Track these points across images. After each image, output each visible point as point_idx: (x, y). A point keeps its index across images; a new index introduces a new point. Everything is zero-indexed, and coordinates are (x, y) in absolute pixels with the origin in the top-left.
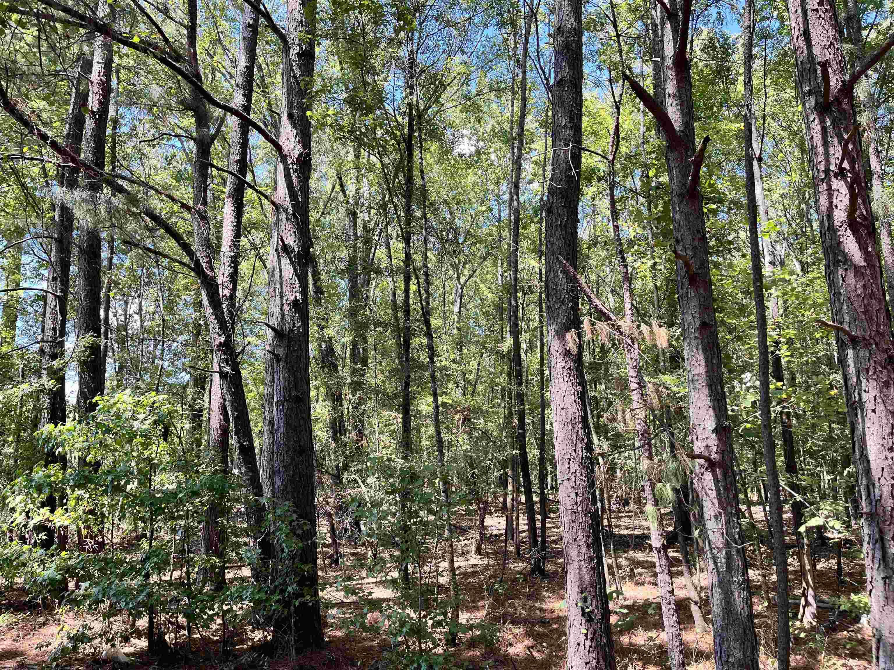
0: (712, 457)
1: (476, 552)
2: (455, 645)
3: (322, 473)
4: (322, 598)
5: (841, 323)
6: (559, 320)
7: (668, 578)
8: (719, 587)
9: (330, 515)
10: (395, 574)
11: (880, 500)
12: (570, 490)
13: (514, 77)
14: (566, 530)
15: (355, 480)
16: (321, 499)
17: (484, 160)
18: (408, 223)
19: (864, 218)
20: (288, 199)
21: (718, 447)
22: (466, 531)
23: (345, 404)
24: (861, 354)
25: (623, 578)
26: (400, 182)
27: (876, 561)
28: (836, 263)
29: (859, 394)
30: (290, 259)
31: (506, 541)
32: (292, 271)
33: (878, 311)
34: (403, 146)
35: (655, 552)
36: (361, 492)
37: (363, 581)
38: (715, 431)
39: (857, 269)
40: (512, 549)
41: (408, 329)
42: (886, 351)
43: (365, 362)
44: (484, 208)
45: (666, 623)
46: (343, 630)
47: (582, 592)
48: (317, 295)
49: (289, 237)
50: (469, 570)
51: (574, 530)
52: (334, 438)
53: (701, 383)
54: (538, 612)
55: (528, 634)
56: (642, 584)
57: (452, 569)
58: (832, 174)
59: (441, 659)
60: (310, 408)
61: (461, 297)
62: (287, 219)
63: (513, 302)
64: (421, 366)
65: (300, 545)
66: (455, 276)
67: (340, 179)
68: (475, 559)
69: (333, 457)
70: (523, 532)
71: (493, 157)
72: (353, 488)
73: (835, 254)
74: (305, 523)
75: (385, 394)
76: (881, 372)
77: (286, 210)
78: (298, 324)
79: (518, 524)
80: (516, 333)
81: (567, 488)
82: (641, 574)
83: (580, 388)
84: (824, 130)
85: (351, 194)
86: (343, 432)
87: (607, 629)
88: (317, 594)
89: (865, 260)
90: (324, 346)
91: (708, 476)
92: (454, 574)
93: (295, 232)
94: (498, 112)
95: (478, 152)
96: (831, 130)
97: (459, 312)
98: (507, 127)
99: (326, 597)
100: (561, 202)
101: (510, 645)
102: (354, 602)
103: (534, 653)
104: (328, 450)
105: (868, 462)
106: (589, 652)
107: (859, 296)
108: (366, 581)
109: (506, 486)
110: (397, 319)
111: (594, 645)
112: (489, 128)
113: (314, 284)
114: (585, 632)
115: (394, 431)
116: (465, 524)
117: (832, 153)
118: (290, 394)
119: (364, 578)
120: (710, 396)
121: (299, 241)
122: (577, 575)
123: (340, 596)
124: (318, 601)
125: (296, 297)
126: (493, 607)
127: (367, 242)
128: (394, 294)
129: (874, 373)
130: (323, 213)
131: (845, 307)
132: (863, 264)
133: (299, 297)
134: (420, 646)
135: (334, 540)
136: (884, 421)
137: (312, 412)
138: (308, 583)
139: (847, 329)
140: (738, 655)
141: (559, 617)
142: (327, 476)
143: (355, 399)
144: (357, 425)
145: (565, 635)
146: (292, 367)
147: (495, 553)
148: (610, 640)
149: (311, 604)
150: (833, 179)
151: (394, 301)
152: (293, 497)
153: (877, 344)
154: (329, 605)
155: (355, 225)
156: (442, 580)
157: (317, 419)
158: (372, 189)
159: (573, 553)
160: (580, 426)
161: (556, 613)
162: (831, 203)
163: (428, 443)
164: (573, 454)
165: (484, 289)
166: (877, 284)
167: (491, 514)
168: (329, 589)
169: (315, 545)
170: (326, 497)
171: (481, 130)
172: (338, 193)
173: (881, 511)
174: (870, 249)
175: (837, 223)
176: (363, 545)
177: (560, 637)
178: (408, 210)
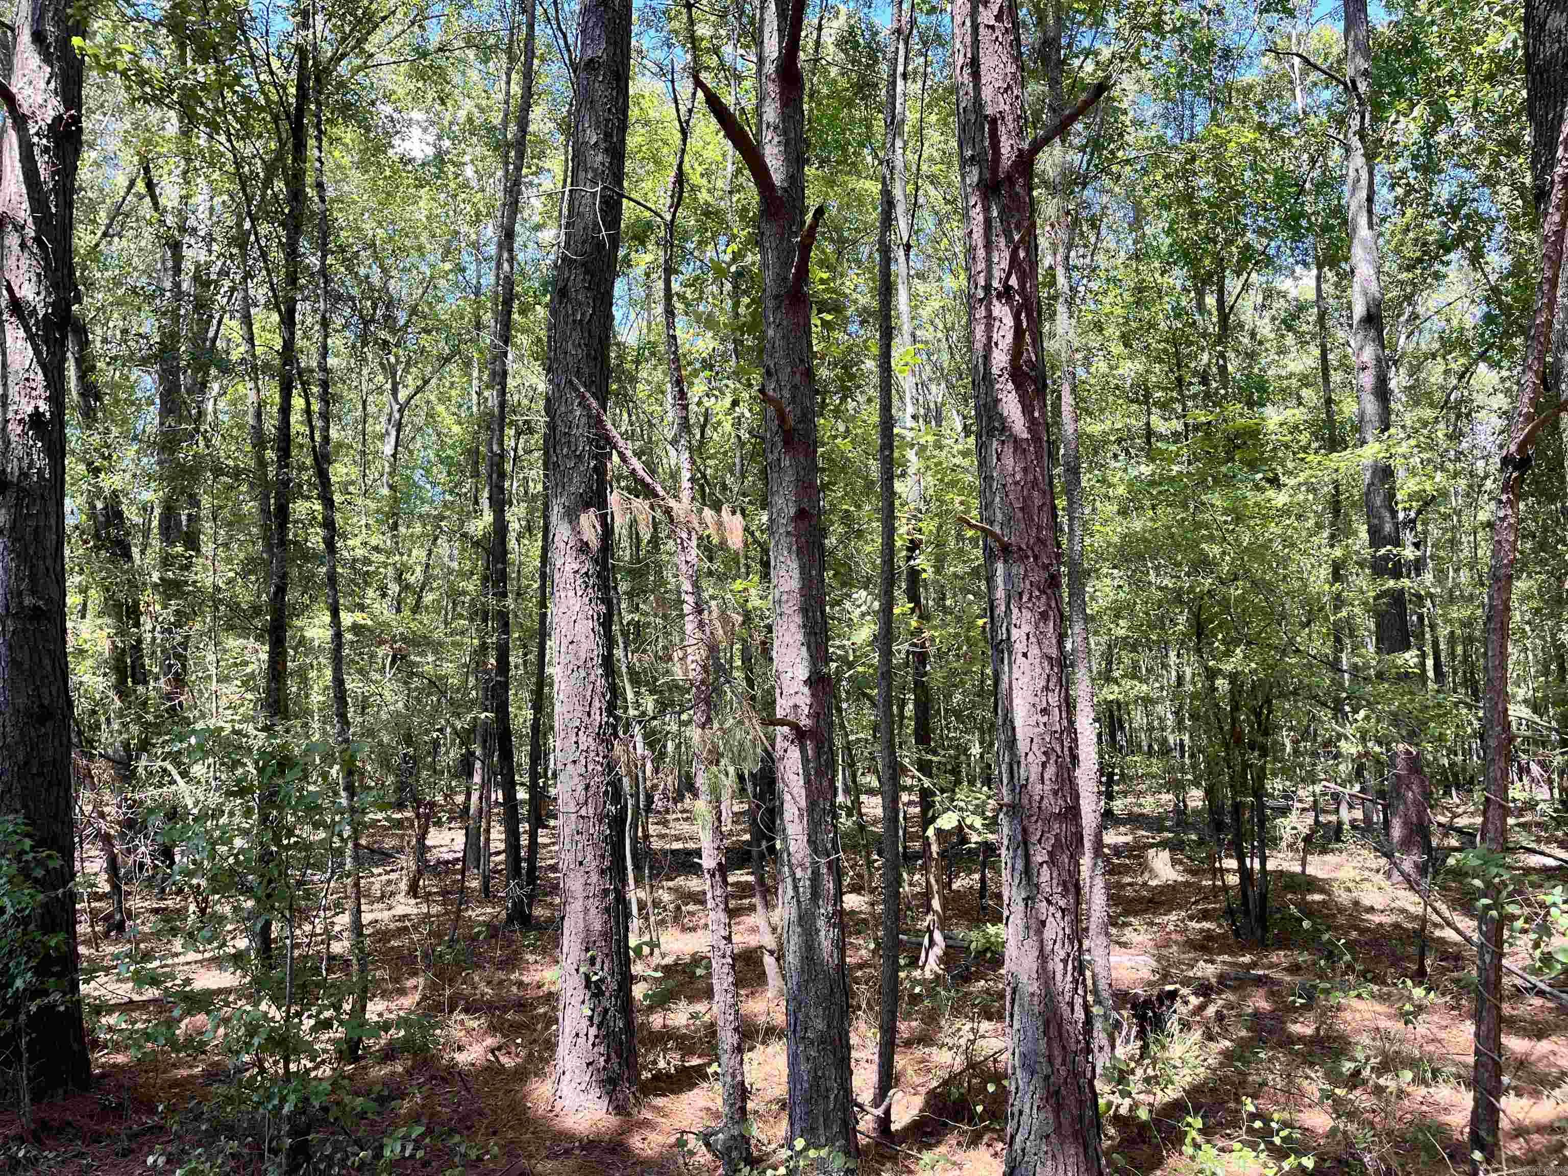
0: (801, 724)
1: (408, 893)
2: (356, 1059)
3: (91, 757)
4: (88, 996)
5: (992, 523)
6: (573, 489)
7: (723, 917)
8: (800, 925)
9: (107, 839)
10: (242, 943)
11: (1026, 786)
12: (576, 780)
13: (511, 29)
14: (566, 847)
15: (165, 770)
16: (88, 809)
17: (451, 176)
18: (292, 279)
19: (1033, 367)
20: (26, 205)
21: (811, 706)
22: (391, 856)
23: (147, 623)
24: (1014, 571)
25: (662, 922)
26: (275, 196)
27: (1017, 875)
28: (990, 434)
29: (1008, 630)
30: (27, 329)
31: (463, 872)
32: (30, 353)
33: (1040, 508)
34: (285, 125)
35: (707, 876)
36: (175, 794)
37: (176, 960)
38: (808, 682)
39: (1016, 441)
40: (475, 884)
41: (286, 483)
42: (1046, 567)
43: (192, 542)
44: (448, 266)
45: (716, 988)
46: (132, 1052)
47: (587, 950)
48: (87, 402)
49: (26, 285)
50: (392, 926)
51: (580, 846)
52: (121, 689)
53: (791, 607)
54: (514, 989)
55: (493, 1029)
56: (694, 929)
57: (357, 927)
58: (994, 293)
59: (326, 1085)
60: (64, 631)
61: (399, 427)
62: (23, 246)
63: (495, 448)
64: (307, 556)
65: (40, 897)
66: (389, 386)
67: (147, 170)
68: (405, 906)
69: (116, 726)
70: (498, 853)
71: (469, 171)
72: (161, 785)
73: (990, 418)
74: (49, 857)
75: (234, 607)
76: (1038, 598)
77: (19, 228)
78: (41, 461)
79: (488, 840)
80: (499, 504)
81: (571, 777)
82: (692, 914)
83: (603, 609)
84: (988, 222)
85: (170, 205)
86: (139, 676)
87: (626, 1004)
88: (75, 988)
89: (1030, 430)
90: (99, 505)
91: (794, 754)
92: (360, 934)
93: (39, 275)
94: (481, 87)
95: (440, 158)
96: (997, 224)
97: (394, 456)
98: (496, 119)
99: (96, 994)
100: (584, 280)
101: (460, 1049)
102: (154, 1001)
103: (501, 1058)
104: (105, 713)
105: (1014, 729)
106: (594, 1045)
107: (1016, 483)
108: (182, 959)
109: (470, 775)
110: (262, 463)
111: (603, 1032)
112: (462, 115)
113: (81, 378)
114: (590, 1013)
115: (252, 676)
116: (389, 843)
117: (996, 260)
118: (21, 603)
119: (177, 955)
120: (804, 626)
121: (49, 294)
122: (581, 921)
123: (125, 991)
124: (79, 1002)
125: (36, 408)
126: (432, 986)
127: (202, 305)
128: (258, 415)
129: (1030, 599)
130: (105, 235)
131: (998, 499)
132: (1025, 435)
133: (43, 407)
134: (286, 1067)
135: (116, 888)
136: (1038, 670)
137: (70, 638)
138: (56, 969)
139: (998, 531)
140: (820, 1027)
141: (550, 994)
142: (102, 763)
143: (169, 615)
144: (170, 666)
145: (556, 1021)
146: (26, 548)
147: (444, 893)
148: (629, 1023)
149: (62, 1008)
150: (995, 301)
151: (258, 430)
152: (25, 806)
153: (1036, 558)
154: (101, 1008)
155: (177, 270)
156: (337, 948)
157: (81, 652)
158: (217, 200)
159: (575, 884)
160: (600, 671)
161: (545, 988)
162: (990, 338)
163: (322, 698)
164: (585, 718)
165: (445, 414)
166: (1042, 468)
167: (439, 824)
168: (102, 979)
169: (73, 898)
170: (98, 805)
171: (448, 117)
172: (141, 197)
173: (1025, 801)
174: (1036, 414)
175: (995, 371)
176: (180, 891)
177: (547, 1028)
178: (292, 252)
